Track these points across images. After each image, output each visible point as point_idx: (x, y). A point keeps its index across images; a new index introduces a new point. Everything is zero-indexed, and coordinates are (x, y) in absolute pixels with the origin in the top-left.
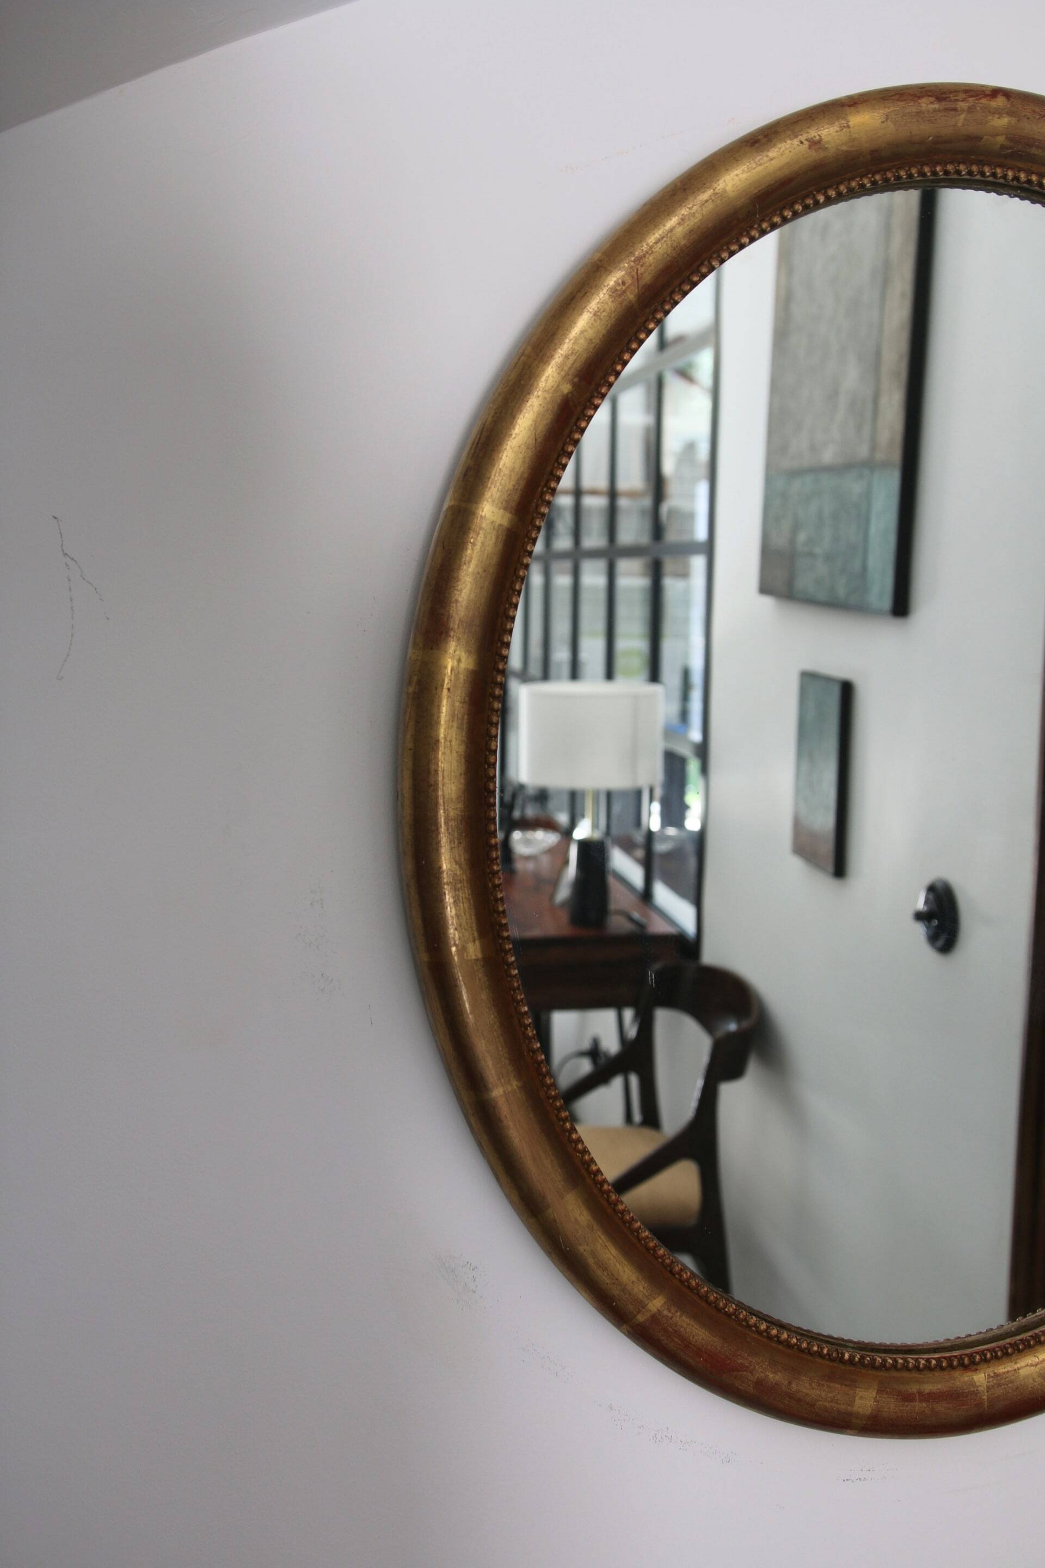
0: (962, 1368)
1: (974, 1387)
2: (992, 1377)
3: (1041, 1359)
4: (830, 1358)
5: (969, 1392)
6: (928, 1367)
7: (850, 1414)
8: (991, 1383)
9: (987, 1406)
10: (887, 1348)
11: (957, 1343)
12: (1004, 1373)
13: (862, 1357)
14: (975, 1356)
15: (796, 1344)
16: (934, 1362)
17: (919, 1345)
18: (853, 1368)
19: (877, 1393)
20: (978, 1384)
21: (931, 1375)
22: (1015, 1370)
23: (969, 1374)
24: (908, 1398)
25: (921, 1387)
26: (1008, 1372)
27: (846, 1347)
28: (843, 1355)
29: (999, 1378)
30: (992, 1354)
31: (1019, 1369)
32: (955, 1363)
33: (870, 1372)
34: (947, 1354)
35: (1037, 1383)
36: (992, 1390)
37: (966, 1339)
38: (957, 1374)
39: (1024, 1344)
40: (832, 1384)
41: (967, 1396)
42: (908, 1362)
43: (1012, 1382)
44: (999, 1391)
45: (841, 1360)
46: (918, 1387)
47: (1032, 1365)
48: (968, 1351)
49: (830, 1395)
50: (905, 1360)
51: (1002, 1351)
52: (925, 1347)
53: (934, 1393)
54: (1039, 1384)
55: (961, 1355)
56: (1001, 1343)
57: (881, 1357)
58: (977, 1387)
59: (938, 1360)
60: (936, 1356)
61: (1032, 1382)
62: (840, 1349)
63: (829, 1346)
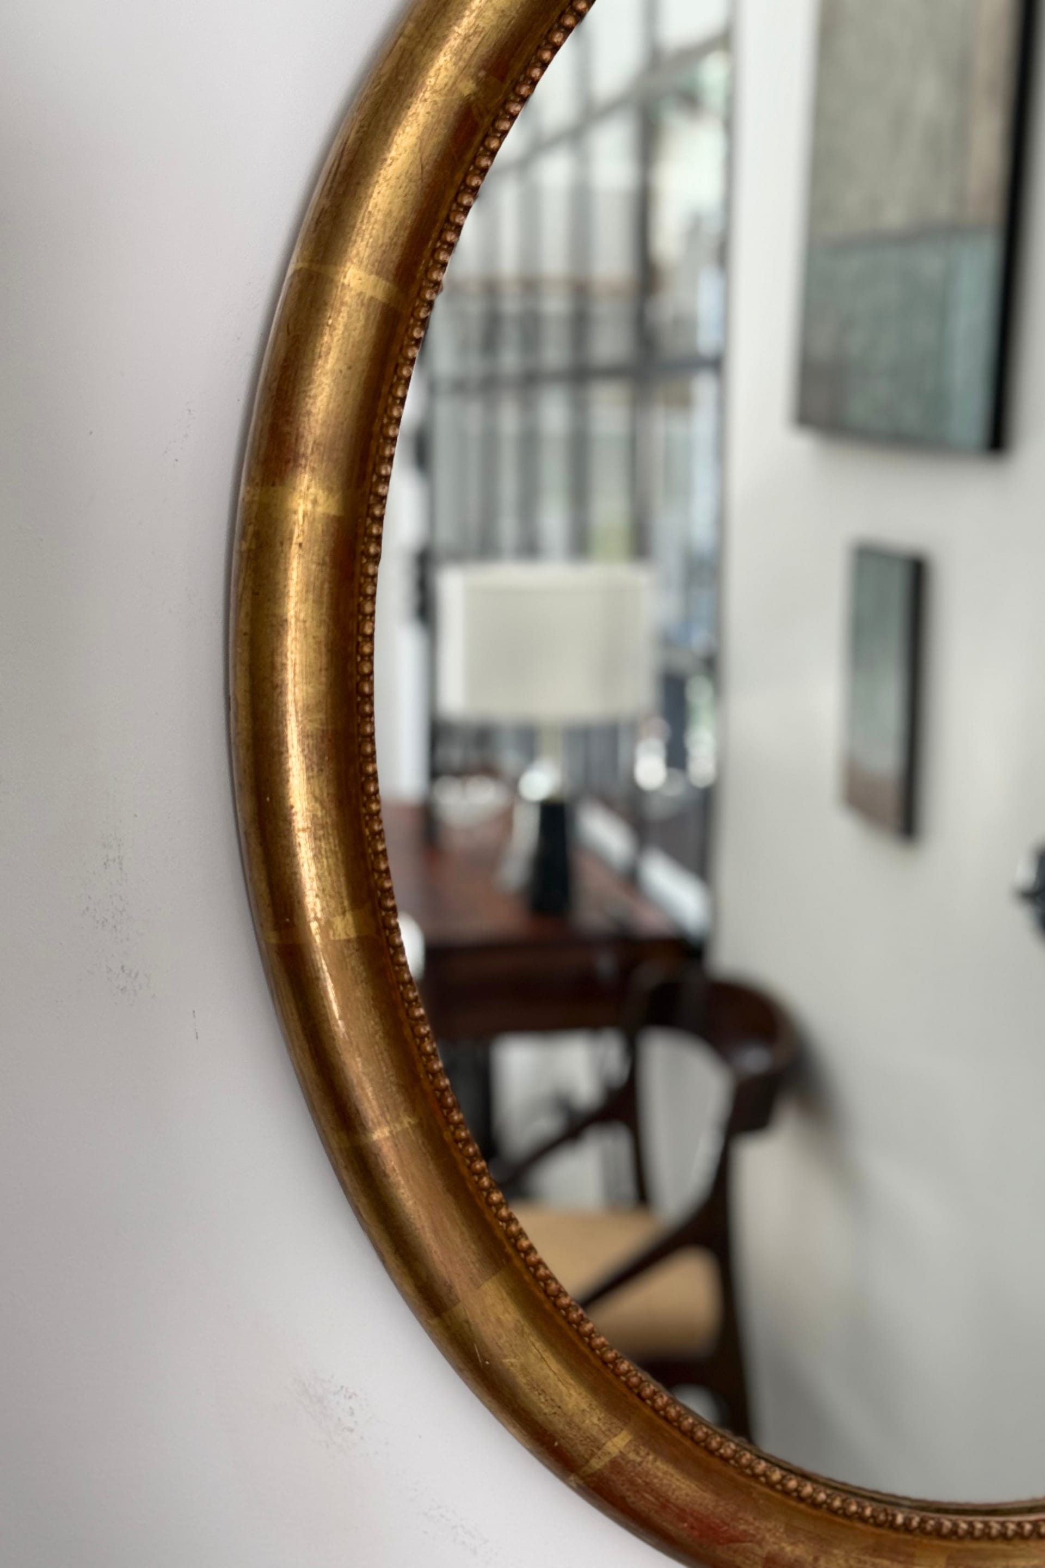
4: (875, 1522)
6: (1020, 1535)
10: (959, 1507)
13: (923, 1521)
15: (825, 1502)
16: (1029, 1527)
18: (909, 1537)
21: (1026, 1547)
27: (898, 1505)
28: (894, 1516)
33: (934, 1542)
40: (880, 1561)
42: (990, 1528)
45: (892, 1525)
50: (987, 1525)
57: (950, 1520)
59: (1035, 1524)
62: (890, 1509)
63: (875, 1505)
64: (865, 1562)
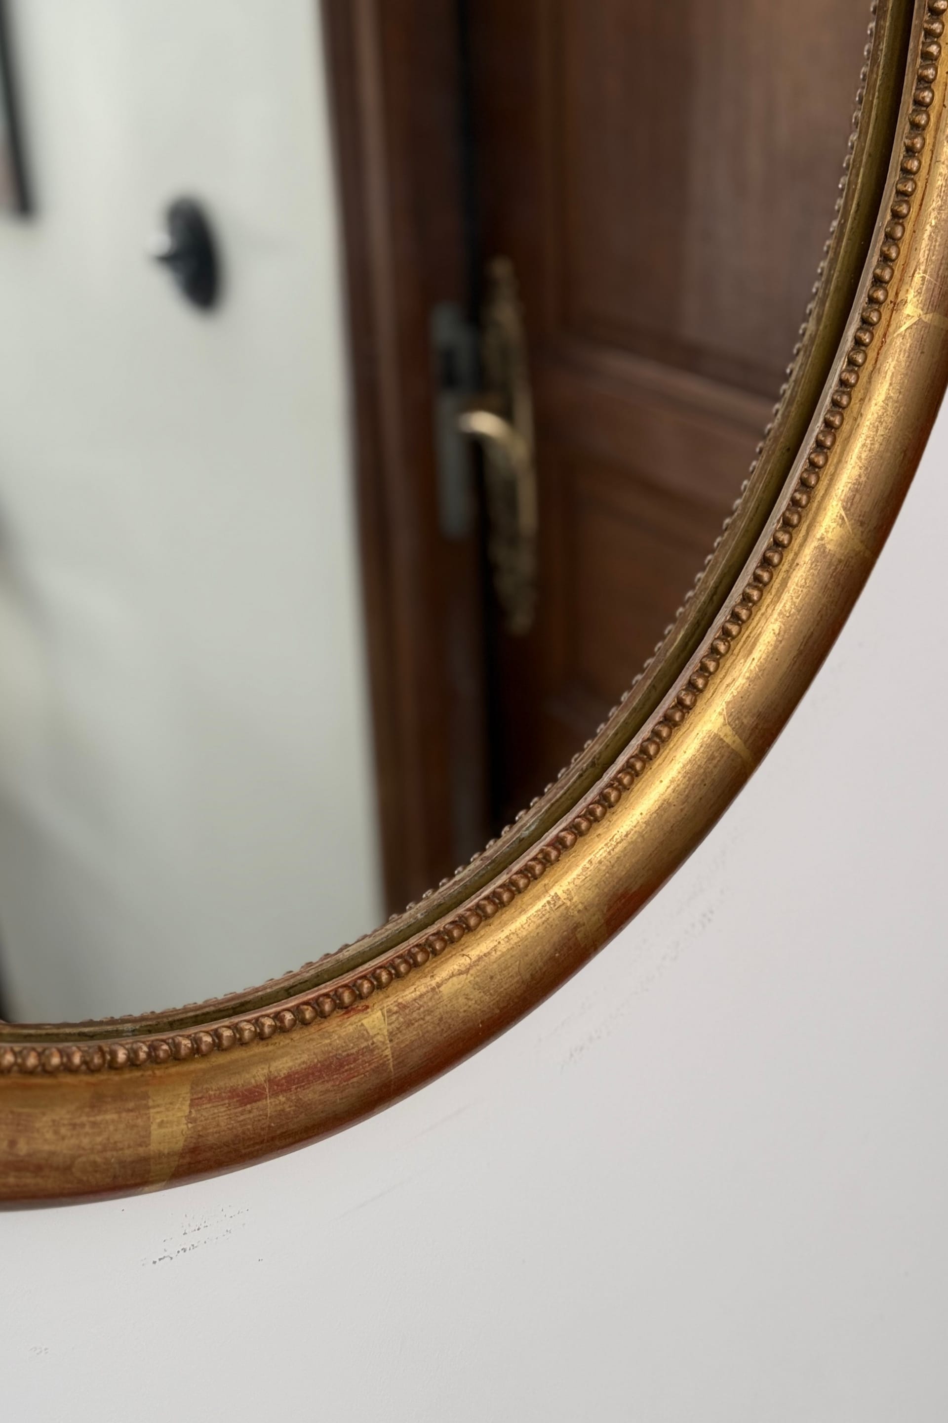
0: (342, 1012)
1: (367, 1040)
2: (396, 1012)
3: (474, 958)
4: (89, 1068)
5: (358, 1052)
6: (280, 1029)
7: (145, 1157)
8: (396, 1025)
9: (394, 1066)
10: (198, 1012)
11: (324, 967)
12: (415, 1000)
13: (153, 1048)
14: (362, 985)
15: (15, 1063)
16: (288, 1016)
17: (257, 990)
18: (138, 1074)
19: (191, 1106)
20: (372, 1033)
21: (288, 1041)
22: (433, 989)
23: (354, 1018)
24: (250, 1096)
25: (272, 1069)
26: (421, 996)
27: (118, 1034)
28: (114, 1054)
29: (407, 1011)
30: (390, 974)
31: (439, 985)
32: (327, 1007)
33: (173, 1070)
34: (310, 995)
35: (473, 1002)
36: (399, 1035)
37: (340, 956)
38: (331, 1025)
39: (443, 939)
40: (99, 1118)
41: (355, 1060)
42: (241, 1031)
43: (430, 1012)
44: (410, 1035)
45: (113, 1066)
46: (266, 1071)
47: (461, 973)
48: (347, 978)
49: (99, 1139)
50: (235, 1028)
51: (406, 962)
52: (269, 990)
53: (295, 1073)
54: (476, 1002)
55: (336, 990)
56: (403, 948)
57: (188, 1037)
58: (373, 1037)
59: (297, 1011)
60: (292, 1002)
61: (464, 1001)
62: (105, 1044)
63: (84, 1045)
64: (83, 1125)
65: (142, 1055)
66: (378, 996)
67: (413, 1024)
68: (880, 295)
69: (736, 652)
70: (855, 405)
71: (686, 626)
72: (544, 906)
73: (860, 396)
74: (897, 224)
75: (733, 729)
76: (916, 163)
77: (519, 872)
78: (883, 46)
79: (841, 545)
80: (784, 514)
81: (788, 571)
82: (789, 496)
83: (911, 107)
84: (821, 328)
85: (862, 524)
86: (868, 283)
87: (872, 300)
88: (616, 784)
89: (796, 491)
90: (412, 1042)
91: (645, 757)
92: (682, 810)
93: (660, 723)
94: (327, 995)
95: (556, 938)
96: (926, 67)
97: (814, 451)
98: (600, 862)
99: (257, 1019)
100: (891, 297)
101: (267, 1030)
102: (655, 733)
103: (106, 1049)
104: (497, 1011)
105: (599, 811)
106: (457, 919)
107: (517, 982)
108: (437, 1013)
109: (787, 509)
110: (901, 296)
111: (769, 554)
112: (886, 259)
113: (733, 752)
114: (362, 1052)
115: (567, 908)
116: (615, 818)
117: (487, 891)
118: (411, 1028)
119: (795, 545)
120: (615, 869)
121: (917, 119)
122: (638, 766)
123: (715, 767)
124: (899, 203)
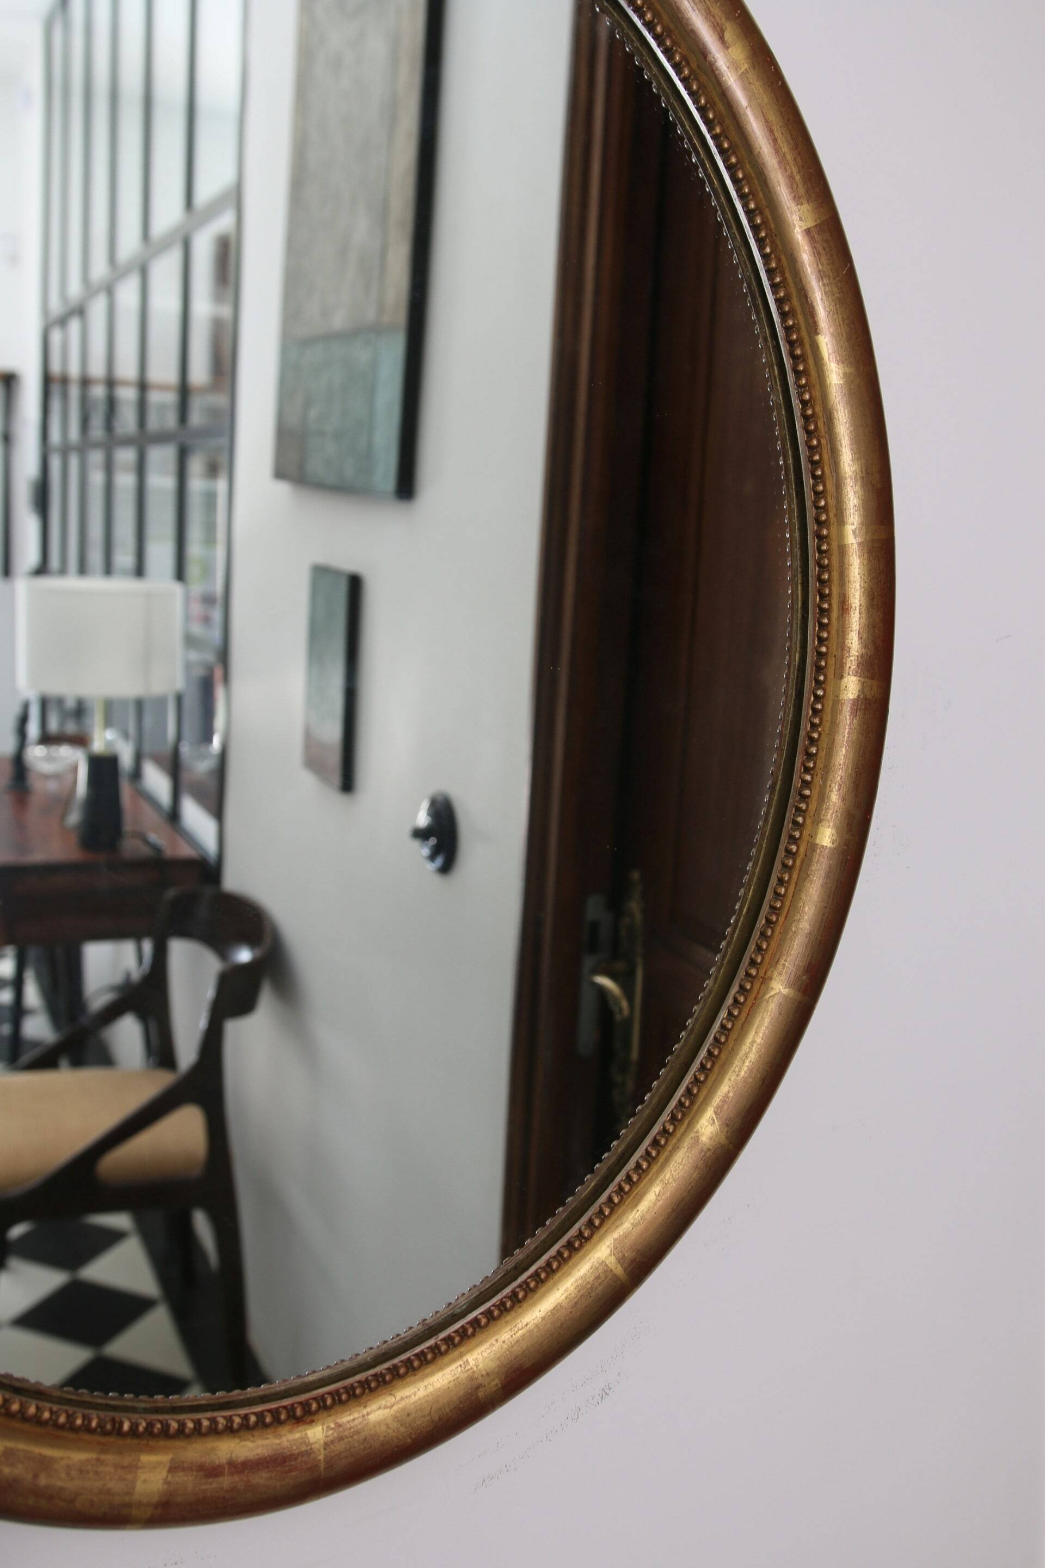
0: (293, 1422)
1: (307, 1446)
2: (333, 1429)
3: (396, 1398)
4: (102, 1431)
5: (298, 1453)
6: (246, 1426)
7: (128, 1505)
8: (331, 1439)
9: (323, 1468)
12: (348, 1422)
13: (150, 1424)
14: (311, 1404)
15: (51, 1419)
16: (253, 1418)
18: (135, 1441)
19: (168, 1471)
20: (312, 1441)
21: (250, 1437)
22: (364, 1417)
23: (302, 1429)
24: (212, 1471)
25: (232, 1455)
26: (355, 1420)
27: (133, 1409)
28: (121, 1423)
29: (342, 1430)
30: (333, 1399)
31: (369, 1414)
32: (282, 1417)
33: (161, 1443)
34: (272, 1405)
35: (392, 1430)
36: (332, 1446)
38: (284, 1430)
39: (378, 1380)
41: (296, 1459)
42: (216, 1423)
43: (358, 1432)
44: (340, 1447)
45: (119, 1432)
46: (228, 1455)
47: (386, 1407)
48: (301, 1398)
49: (98, 1484)
50: (212, 1420)
51: (347, 1392)
53: (251, 1461)
54: (394, 1431)
55: (291, 1405)
56: (346, 1382)
57: (177, 1420)
58: (311, 1445)
60: (257, 1409)
61: (386, 1429)
62: (117, 1416)
63: (101, 1414)
64: (88, 1472)
65: (141, 1429)
66: (323, 1414)
67: (343, 1440)
68: (753, 972)
69: (626, 1203)
70: (731, 1043)
71: (597, 1179)
72: (457, 1368)
73: (735, 1037)
74: (769, 927)
75: (617, 1259)
76: (783, 890)
77: (444, 1340)
78: (772, 811)
79: (711, 1138)
80: (672, 1111)
81: (671, 1151)
82: (678, 1098)
83: (783, 854)
84: (716, 986)
85: (727, 1125)
86: (747, 964)
87: (748, 975)
88: (524, 1287)
89: (682, 1096)
90: (341, 1453)
91: (550, 1271)
92: (571, 1313)
93: (563, 1246)
94: (285, 1407)
95: (462, 1393)
96: (795, 830)
97: (699, 1070)
98: (504, 1342)
99: (231, 1417)
100: (762, 973)
101: (235, 1426)
102: (559, 1253)
103: (117, 1420)
104: (409, 1440)
105: (509, 1304)
106: (392, 1367)
107: (428, 1421)
108: (363, 1435)
109: (676, 1107)
110: (769, 974)
111: (658, 1137)
112: (759, 948)
113: (615, 1276)
114: (302, 1454)
115: (474, 1372)
116: (520, 1310)
117: (418, 1350)
118: (342, 1443)
119: (679, 1134)
120: (514, 1349)
121: (786, 861)
122: (543, 1275)
123: (600, 1284)
124: (771, 914)
